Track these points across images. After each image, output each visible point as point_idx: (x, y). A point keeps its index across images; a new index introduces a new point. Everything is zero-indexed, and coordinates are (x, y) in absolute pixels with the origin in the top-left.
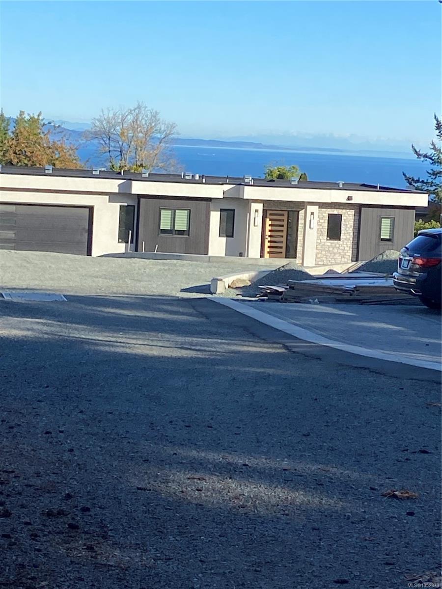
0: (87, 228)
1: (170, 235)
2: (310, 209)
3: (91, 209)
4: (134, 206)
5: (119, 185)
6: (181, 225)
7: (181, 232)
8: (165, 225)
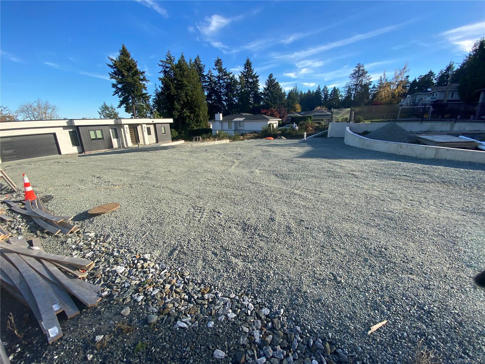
0: (55, 142)
1: (96, 141)
2: (144, 125)
3: (54, 134)
4: (75, 131)
5: (67, 122)
6: (99, 136)
7: (99, 139)
8: (93, 137)
